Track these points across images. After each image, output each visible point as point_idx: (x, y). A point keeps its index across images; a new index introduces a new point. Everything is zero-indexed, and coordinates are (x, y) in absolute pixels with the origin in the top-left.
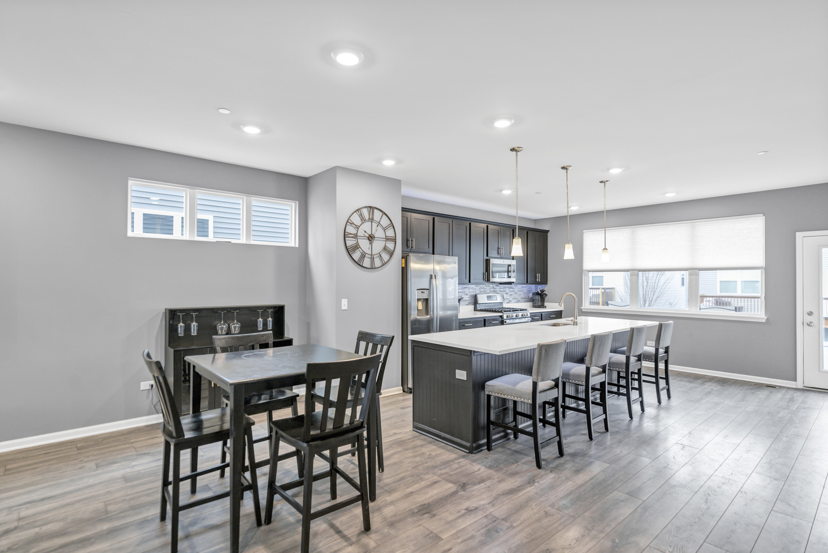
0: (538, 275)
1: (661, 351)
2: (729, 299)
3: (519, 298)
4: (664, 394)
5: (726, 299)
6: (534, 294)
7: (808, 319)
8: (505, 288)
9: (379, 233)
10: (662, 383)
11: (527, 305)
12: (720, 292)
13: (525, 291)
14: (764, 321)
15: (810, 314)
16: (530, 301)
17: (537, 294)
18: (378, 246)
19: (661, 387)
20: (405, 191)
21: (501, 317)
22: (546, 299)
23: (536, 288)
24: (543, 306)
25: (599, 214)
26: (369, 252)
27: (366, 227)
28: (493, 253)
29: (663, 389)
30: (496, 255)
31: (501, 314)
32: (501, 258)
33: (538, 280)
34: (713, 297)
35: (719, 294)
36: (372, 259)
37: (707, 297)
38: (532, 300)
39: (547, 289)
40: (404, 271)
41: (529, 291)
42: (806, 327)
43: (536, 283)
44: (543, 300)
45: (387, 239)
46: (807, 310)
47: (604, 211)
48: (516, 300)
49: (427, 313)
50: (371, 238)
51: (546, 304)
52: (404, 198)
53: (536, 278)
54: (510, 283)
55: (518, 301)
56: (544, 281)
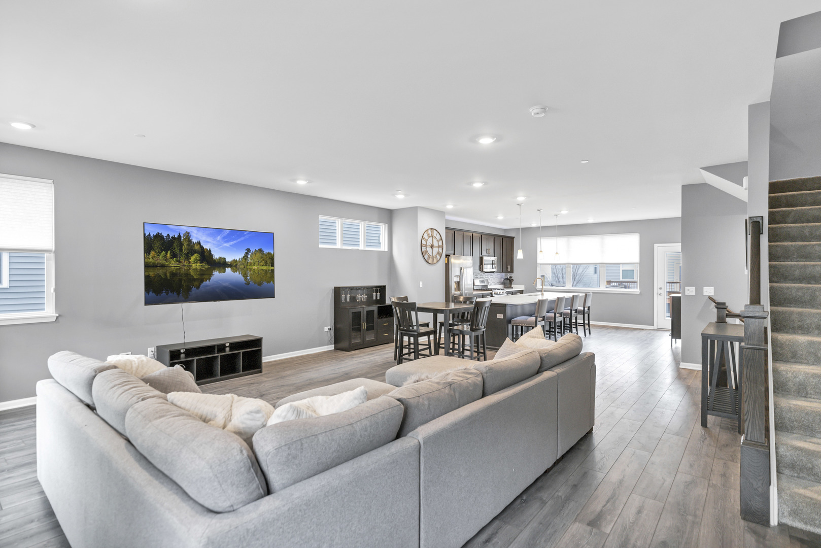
0: (509, 267)
1: (586, 309)
2: (628, 284)
3: (496, 282)
4: (587, 331)
5: (626, 284)
6: (505, 279)
7: (660, 291)
8: (488, 275)
9: (436, 244)
10: (587, 327)
11: (501, 286)
12: (622, 279)
13: (500, 277)
14: (639, 293)
15: (661, 289)
16: (502, 284)
17: (507, 279)
18: (436, 250)
19: (586, 328)
20: (448, 217)
21: (491, 293)
22: (513, 283)
23: (506, 275)
24: (511, 287)
25: (554, 227)
26: (431, 254)
27: (430, 240)
28: (484, 253)
29: (587, 329)
30: (486, 254)
31: (491, 292)
32: (488, 256)
33: (509, 270)
34: (617, 282)
35: (621, 280)
36: (433, 258)
37: (613, 282)
38: (503, 283)
39: (514, 275)
40: (447, 266)
41: (501, 278)
42: (659, 295)
43: (507, 272)
44: (511, 283)
45: (439, 247)
46: (659, 287)
47: (556, 226)
48: (494, 284)
49: (459, 290)
50: (432, 247)
51: (512, 286)
52: (447, 221)
53: (507, 268)
54: (493, 272)
55: (495, 284)
56: (512, 271)
